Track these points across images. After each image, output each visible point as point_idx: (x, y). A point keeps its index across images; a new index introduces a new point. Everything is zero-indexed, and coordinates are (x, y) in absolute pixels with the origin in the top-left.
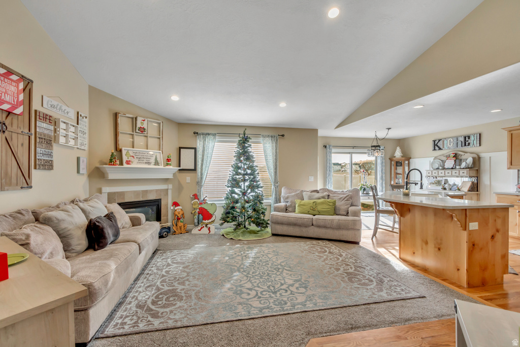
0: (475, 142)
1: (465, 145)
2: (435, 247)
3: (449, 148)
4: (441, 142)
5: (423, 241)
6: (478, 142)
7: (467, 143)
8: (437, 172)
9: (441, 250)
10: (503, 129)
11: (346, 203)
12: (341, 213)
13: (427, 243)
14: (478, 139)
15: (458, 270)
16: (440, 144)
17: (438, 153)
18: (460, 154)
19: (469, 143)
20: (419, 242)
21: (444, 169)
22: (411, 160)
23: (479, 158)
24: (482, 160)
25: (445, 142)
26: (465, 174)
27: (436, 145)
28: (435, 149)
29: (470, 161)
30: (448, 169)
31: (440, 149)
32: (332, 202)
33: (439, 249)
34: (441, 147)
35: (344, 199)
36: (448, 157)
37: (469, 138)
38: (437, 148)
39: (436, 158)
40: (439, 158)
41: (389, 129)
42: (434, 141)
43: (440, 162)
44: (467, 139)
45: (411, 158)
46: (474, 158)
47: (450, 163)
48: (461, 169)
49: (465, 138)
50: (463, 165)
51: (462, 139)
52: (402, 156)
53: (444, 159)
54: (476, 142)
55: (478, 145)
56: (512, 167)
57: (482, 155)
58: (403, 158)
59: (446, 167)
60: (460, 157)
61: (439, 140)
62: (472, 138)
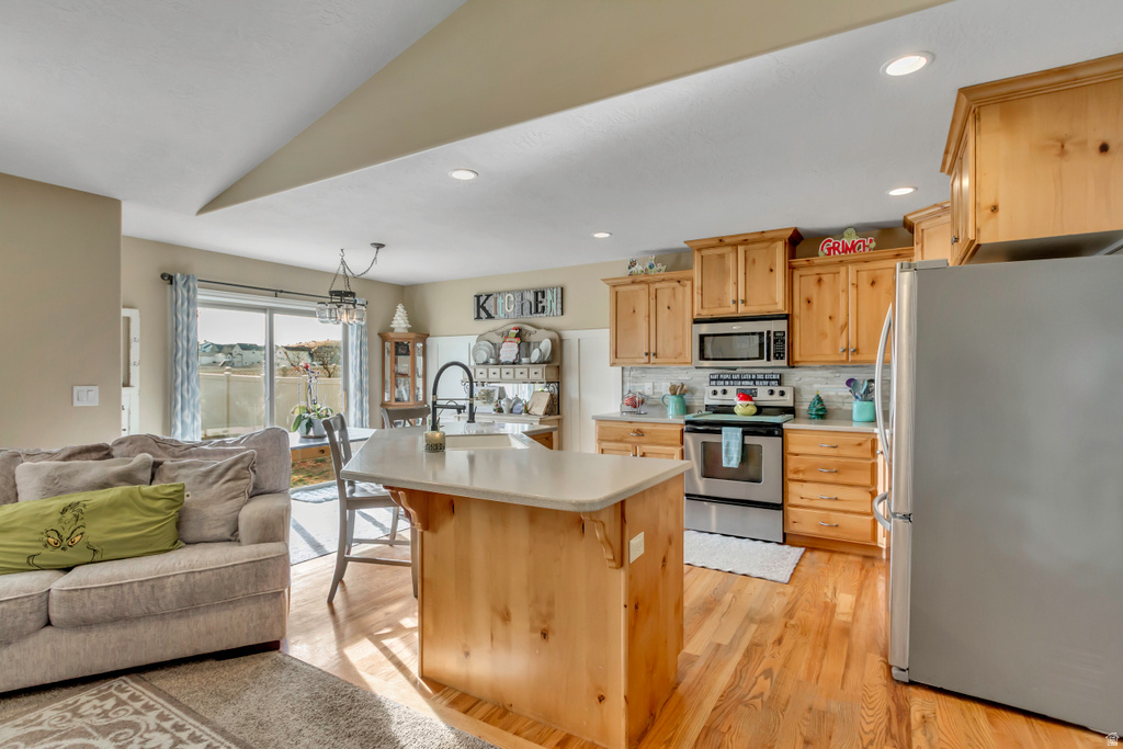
0: (554, 305)
1: (537, 311)
2: (533, 630)
3: (507, 314)
4: (491, 299)
5: (494, 609)
6: (559, 306)
7: (540, 305)
8: (484, 371)
9: (551, 637)
10: (604, 280)
12: (209, 533)
13: (506, 617)
14: (559, 300)
15: (601, 699)
16: (489, 305)
17: (487, 325)
18: (527, 331)
19: (543, 307)
20: (482, 614)
21: (498, 363)
22: (429, 340)
23: (561, 341)
24: (566, 345)
25: (500, 301)
26: (539, 377)
27: (482, 308)
28: (479, 317)
29: (546, 345)
30: (506, 363)
31: (490, 317)
33: (545, 635)
34: (492, 312)
35: (221, 476)
36: (505, 335)
37: (543, 297)
38: (483, 314)
39: (481, 337)
40: (487, 337)
41: (379, 246)
42: (478, 297)
43: (488, 347)
44: (540, 298)
45: (428, 335)
46: (553, 341)
47: (509, 351)
48: (530, 363)
49: (536, 294)
50: (535, 355)
51: (530, 297)
52: (410, 330)
53: (497, 339)
54: (556, 306)
55: (559, 312)
56: (617, 361)
57: (567, 334)
58: (413, 335)
59: (502, 359)
60: (527, 338)
61: (488, 296)
62: (549, 295)
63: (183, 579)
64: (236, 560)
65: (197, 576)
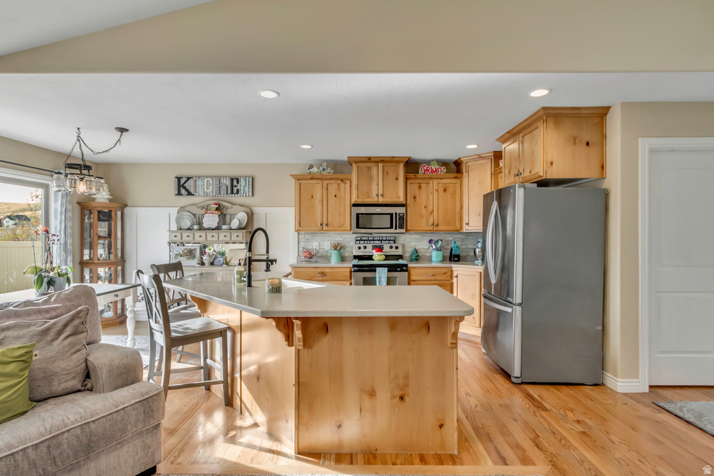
0: (247, 189)
1: (232, 192)
2: (393, 397)
3: (205, 192)
4: (191, 182)
5: (362, 390)
6: (251, 190)
7: (235, 189)
8: (191, 235)
9: (407, 399)
10: (292, 175)
11: (72, 345)
13: (372, 394)
14: (251, 186)
15: (441, 426)
16: (190, 185)
17: (186, 200)
18: (224, 206)
19: (238, 190)
20: (352, 396)
21: (201, 228)
22: (127, 210)
23: (252, 214)
24: (255, 216)
25: (199, 183)
26: (240, 239)
27: (182, 186)
28: (179, 194)
29: (242, 216)
30: (209, 229)
31: (189, 194)
32: (17, 360)
33: (402, 398)
34: (192, 191)
35: (60, 333)
36: (207, 209)
37: (238, 183)
38: (183, 191)
39: (182, 209)
40: (187, 209)
41: (123, 130)
42: (179, 179)
43: (190, 216)
44: (235, 183)
45: (126, 206)
46: (247, 214)
47: (211, 220)
48: (231, 229)
49: (232, 180)
50: (235, 224)
51: (228, 182)
52: (110, 200)
53: (199, 212)
54: (248, 189)
55: (251, 194)
56: (300, 228)
57: (256, 210)
58: (114, 205)
59: (205, 225)
60: (224, 211)
61: (188, 179)
62: (242, 182)
63: (78, 431)
64: (124, 403)
65: (92, 426)
